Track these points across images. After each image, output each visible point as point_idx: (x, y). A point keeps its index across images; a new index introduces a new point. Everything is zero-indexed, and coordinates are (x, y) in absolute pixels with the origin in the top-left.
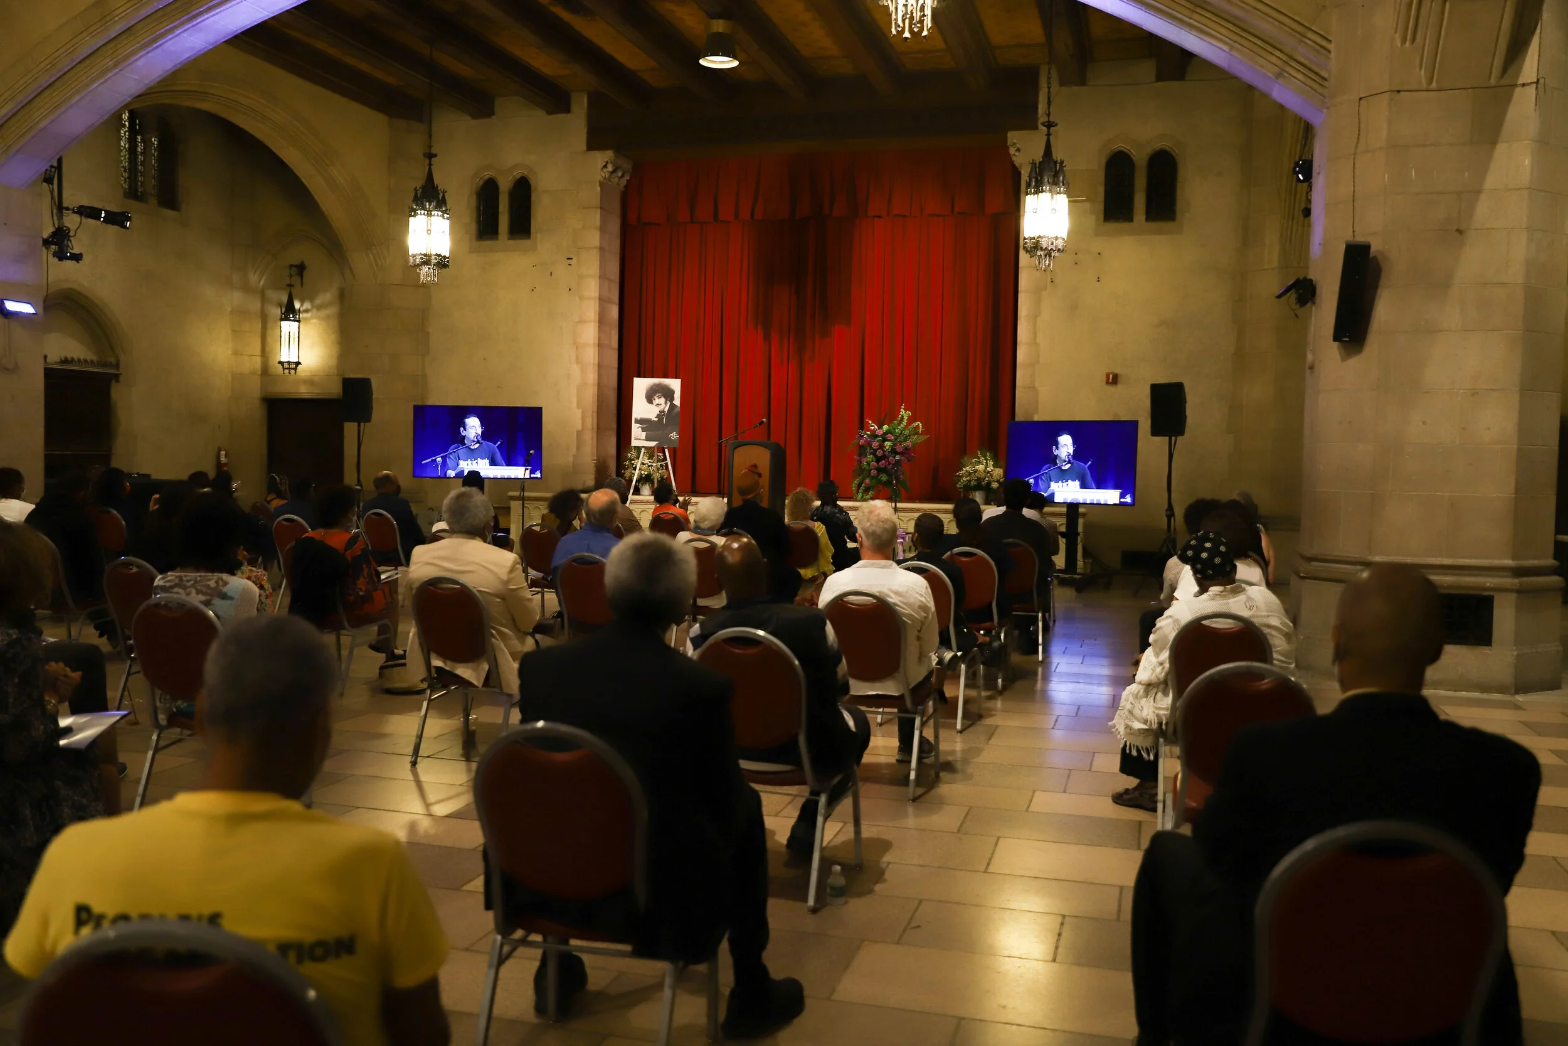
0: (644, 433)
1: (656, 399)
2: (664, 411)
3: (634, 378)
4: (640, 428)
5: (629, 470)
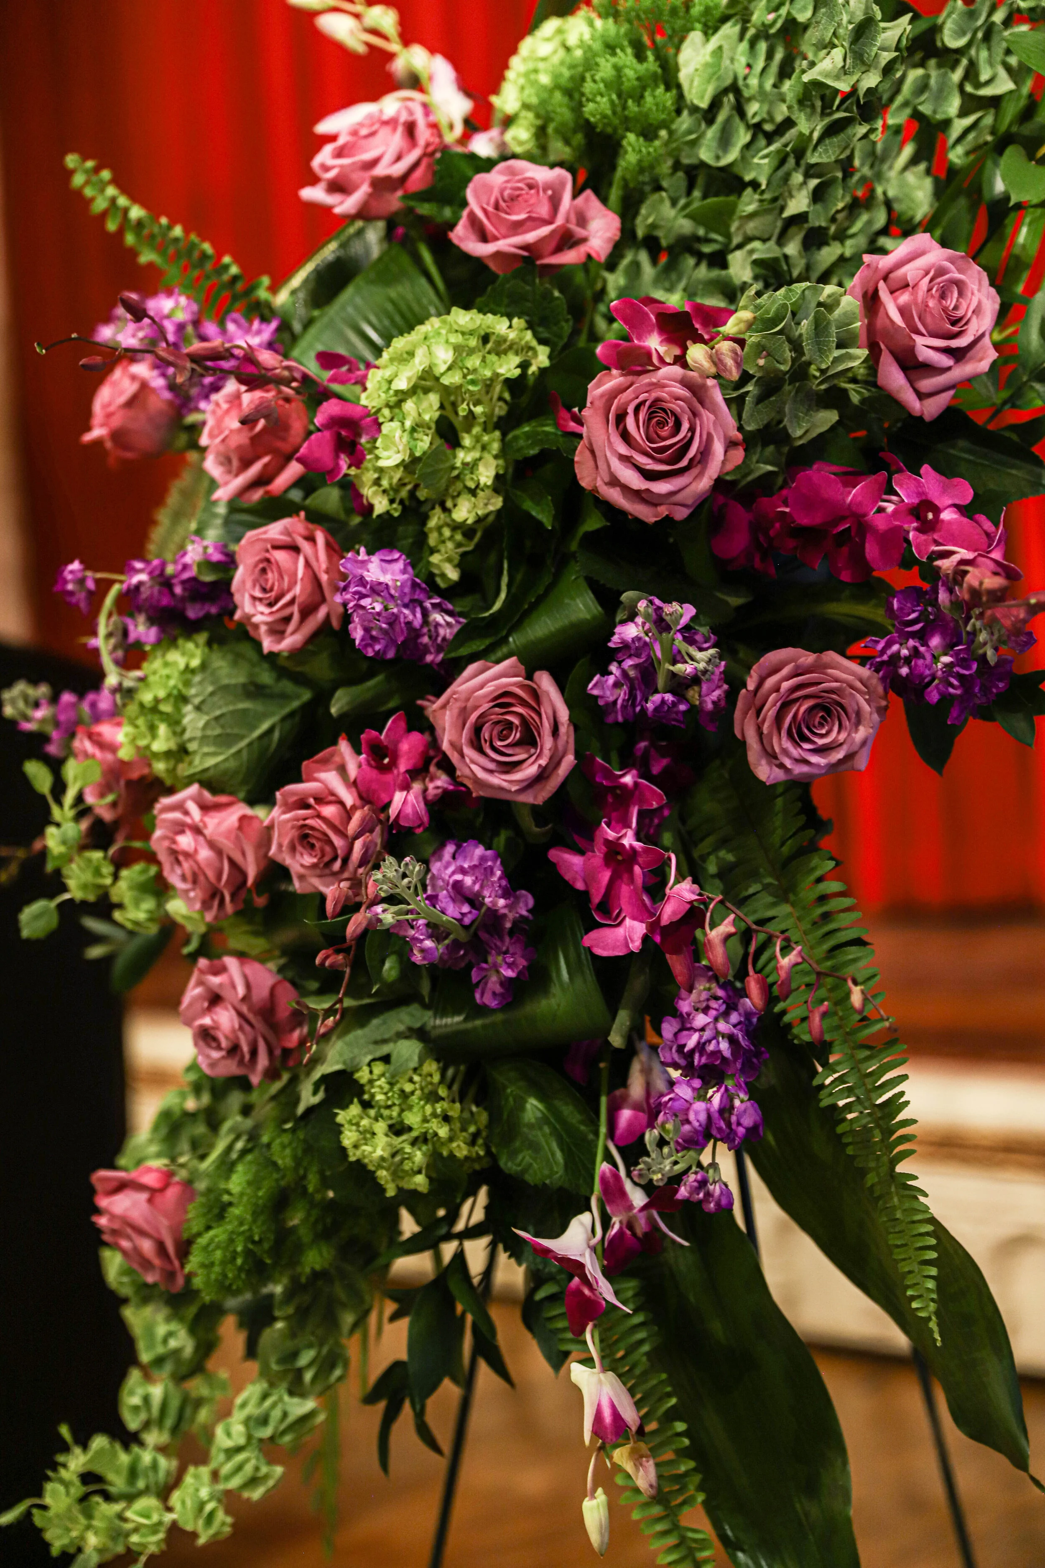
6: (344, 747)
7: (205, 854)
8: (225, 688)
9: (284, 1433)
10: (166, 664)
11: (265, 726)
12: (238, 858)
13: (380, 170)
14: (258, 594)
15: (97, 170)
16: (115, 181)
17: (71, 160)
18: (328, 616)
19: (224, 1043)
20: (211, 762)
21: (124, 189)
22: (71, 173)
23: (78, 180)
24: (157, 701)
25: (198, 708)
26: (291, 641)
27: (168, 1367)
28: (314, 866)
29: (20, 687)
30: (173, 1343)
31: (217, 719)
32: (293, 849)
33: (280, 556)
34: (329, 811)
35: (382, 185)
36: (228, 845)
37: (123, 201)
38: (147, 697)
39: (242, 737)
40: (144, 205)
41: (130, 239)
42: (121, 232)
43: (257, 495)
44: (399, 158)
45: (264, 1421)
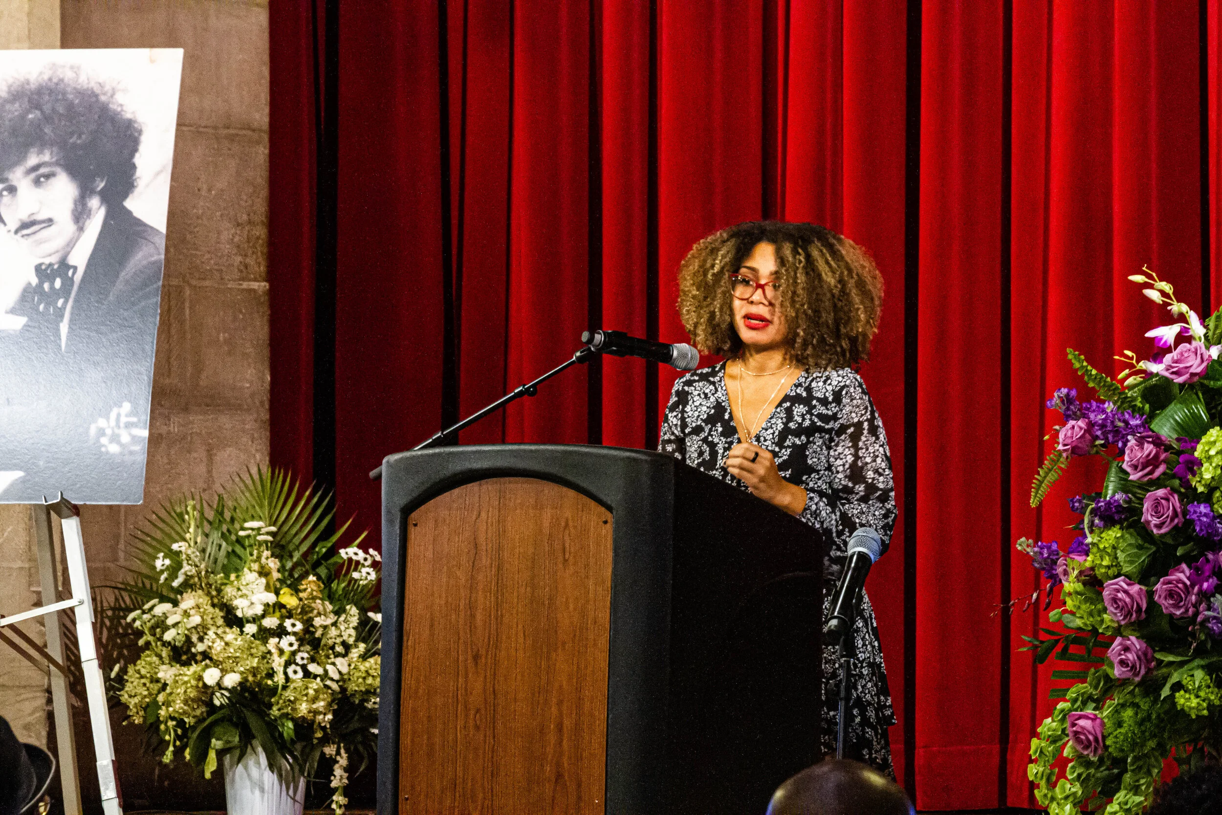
1: (24, 186)
6: (1184, 566)
7: (1128, 600)
8: (1130, 545)
9: (1134, 807)
10: (1108, 535)
11: (1143, 558)
12: (1140, 602)
13: (1192, 370)
14: (1154, 514)
15: (1079, 355)
16: (1086, 360)
17: (1068, 350)
18: (1178, 523)
19: (1130, 665)
20: (1128, 569)
21: (1089, 363)
22: (1068, 354)
23: (1070, 357)
24: (1105, 548)
25: (1122, 551)
26: (1163, 531)
27: (1071, 799)
28: (1173, 604)
29: (1023, 539)
30: (1073, 790)
31: (1129, 555)
32: (1165, 598)
33: (1163, 501)
34: (1180, 585)
35: (1193, 375)
36: (1136, 596)
37: (1089, 368)
38: (1101, 546)
39: (1137, 562)
40: (1096, 369)
41: (1086, 378)
42: (1083, 375)
43: (1146, 479)
44: (1199, 365)
45: (1126, 803)
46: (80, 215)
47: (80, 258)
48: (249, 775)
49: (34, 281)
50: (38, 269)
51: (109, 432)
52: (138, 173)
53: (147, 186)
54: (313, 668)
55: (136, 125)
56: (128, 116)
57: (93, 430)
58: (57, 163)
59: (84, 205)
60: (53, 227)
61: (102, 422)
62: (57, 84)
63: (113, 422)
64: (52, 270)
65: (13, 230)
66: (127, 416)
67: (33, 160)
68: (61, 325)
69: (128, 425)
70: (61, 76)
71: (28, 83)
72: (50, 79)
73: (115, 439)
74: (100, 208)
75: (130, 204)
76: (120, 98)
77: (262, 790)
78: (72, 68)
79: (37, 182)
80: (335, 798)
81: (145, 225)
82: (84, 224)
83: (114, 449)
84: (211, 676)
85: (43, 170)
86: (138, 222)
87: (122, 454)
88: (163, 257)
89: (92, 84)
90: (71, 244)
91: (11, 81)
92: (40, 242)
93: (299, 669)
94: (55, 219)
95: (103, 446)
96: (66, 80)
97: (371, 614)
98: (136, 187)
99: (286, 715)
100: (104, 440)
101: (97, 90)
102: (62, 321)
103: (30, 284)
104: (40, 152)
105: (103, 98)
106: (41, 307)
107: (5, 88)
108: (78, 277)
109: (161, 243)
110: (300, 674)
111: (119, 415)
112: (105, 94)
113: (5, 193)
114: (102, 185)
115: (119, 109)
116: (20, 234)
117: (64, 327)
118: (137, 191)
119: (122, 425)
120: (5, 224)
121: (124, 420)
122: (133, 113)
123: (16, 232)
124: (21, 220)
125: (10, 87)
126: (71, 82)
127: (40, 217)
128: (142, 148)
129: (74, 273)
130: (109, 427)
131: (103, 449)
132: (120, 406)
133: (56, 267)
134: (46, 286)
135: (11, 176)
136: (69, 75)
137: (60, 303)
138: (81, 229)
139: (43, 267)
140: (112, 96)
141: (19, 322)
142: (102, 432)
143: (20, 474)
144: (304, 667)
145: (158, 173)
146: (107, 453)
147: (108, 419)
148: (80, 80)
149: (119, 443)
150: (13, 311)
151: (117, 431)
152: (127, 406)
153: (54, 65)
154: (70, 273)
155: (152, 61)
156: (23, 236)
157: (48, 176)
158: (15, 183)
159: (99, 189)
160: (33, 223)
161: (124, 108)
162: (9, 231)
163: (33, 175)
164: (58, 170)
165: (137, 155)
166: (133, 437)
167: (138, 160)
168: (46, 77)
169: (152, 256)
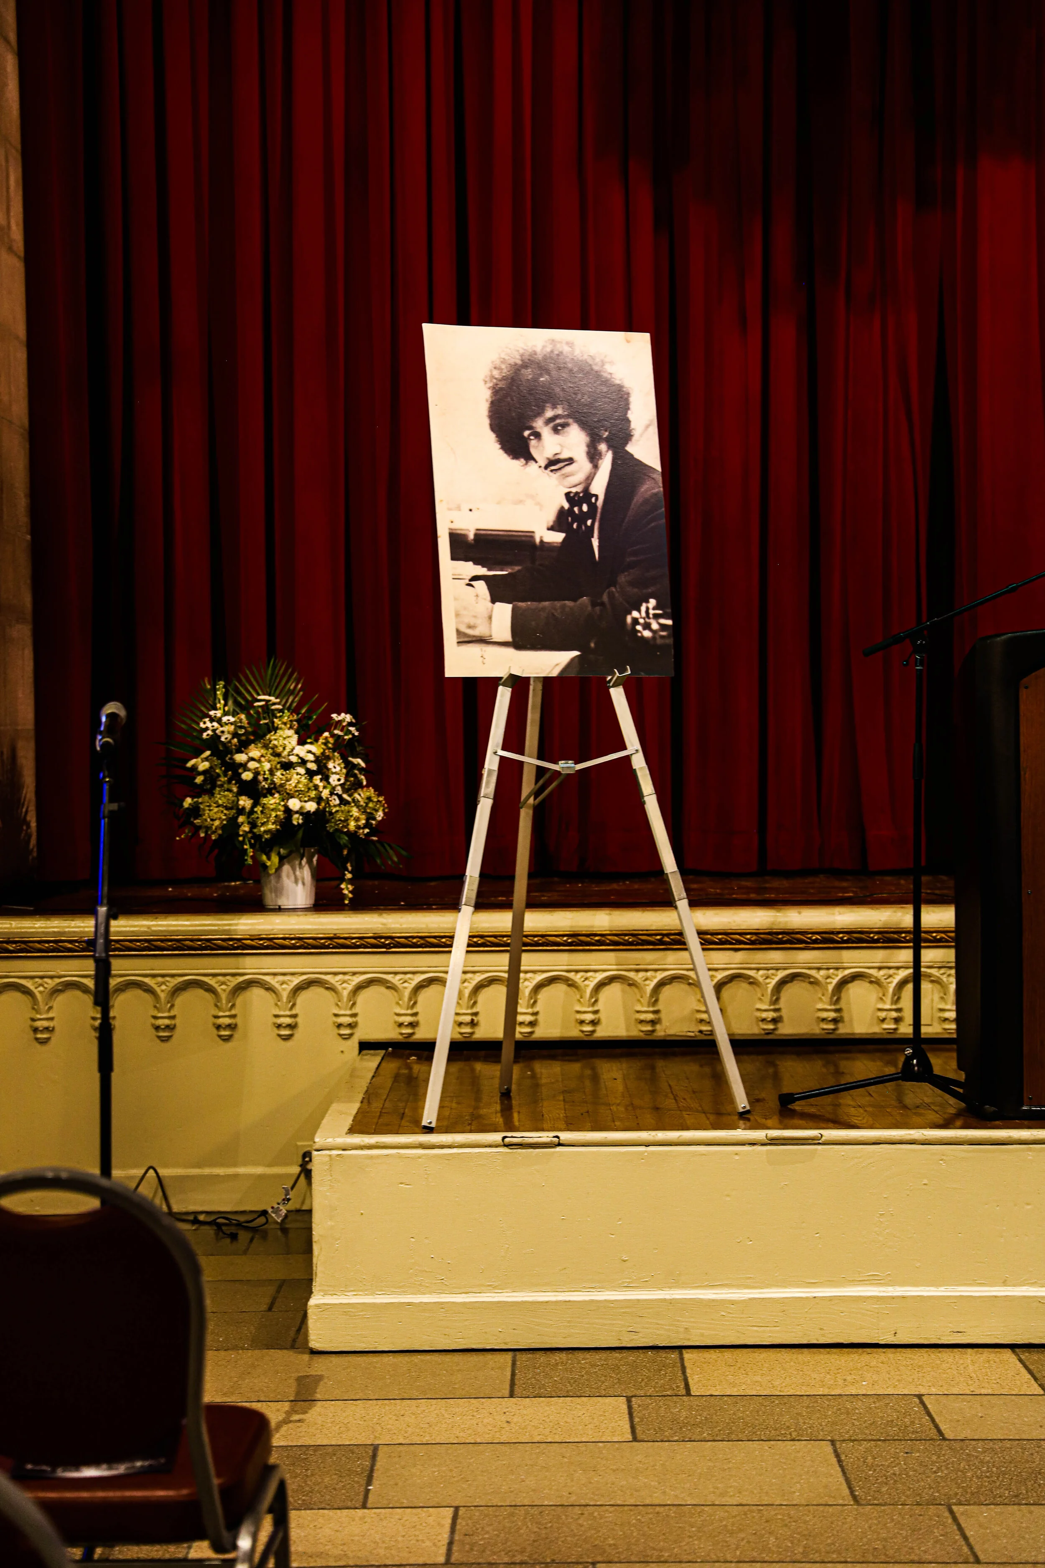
0: (504, 612)
1: (547, 433)
2: (587, 496)
3: (428, 328)
4: (481, 585)
5: (222, 797)
46: (594, 456)
47: (599, 487)
48: (294, 873)
49: (566, 506)
50: (567, 495)
51: (641, 621)
52: (633, 425)
53: (641, 435)
54: (345, 796)
55: (624, 389)
56: (618, 382)
57: (629, 619)
58: (568, 416)
59: (596, 449)
60: (574, 465)
61: (635, 614)
62: (558, 355)
63: (643, 614)
64: (579, 496)
65: (543, 465)
66: (654, 609)
67: (549, 413)
68: (593, 539)
69: (656, 616)
70: (560, 350)
71: (536, 354)
72: (552, 352)
73: (647, 626)
74: (607, 451)
75: (630, 448)
76: (608, 368)
77: (304, 884)
78: (567, 343)
79: (556, 430)
80: (343, 886)
81: (646, 465)
82: (597, 463)
83: (647, 634)
84: (294, 804)
85: (558, 421)
86: (639, 463)
87: (654, 638)
88: (662, 489)
89: (585, 357)
90: (589, 479)
91: (521, 351)
92: (567, 476)
93: (336, 797)
94: (575, 458)
95: (639, 631)
96: (565, 353)
97: (350, 759)
98: (632, 436)
99: (339, 831)
100: (639, 628)
101: (590, 362)
102: (593, 537)
103: (562, 508)
104: (554, 407)
105: (596, 368)
106: (575, 526)
107: (518, 357)
108: (600, 503)
109: (659, 479)
110: (338, 802)
111: (648, 609)
112: (596, 364)
113: (532, 437)
114: (607, 433)
115: (609, 376)
116: (549, 469)
117: (595, 542)
118: (634, 439)
119: (651, 616)
120: (536, 462)
121: (651, 612)
122: (620, 380)
123: (546, 468)
124: (548, 459)
125: (522, 355)
126: (568, 355)
127: (562, 456)
128: (632, 406)
129: (597, 499)
130: (641, 618)
131: (639, 634)
132: (647, 602)
133: (581, 495)
134: (576, 509)
135: (534, 425)
136: (566, 349)
137: (589, 522)
138: (596, 467)
139: (572, 495)
140: (603, 365)
141: (558, 537)
142: (635, 621)
143: (576, 653)
144: (340, 797)
145: (647, 427)
146: (642, 637)
147: (639, 611)
148: (576, 354)
149: (650, 629)
150: (551, 528)
151: (647, 620)
152: (652, 602)
153: (553, 340)
154: (593, 500)
155: (628, 341)
156: (552, 471)
157: (564, 425)
158: (538, 430)
159: (605, 436)
160: (558, 461)
161: (613, 376)
162: (540, 467)
163: (552, 425)
164: (570, 421)
165: (629, 412)
166: (660, 624)
167: (630, 415)
168: (548, 349)
169: (653, 489)
